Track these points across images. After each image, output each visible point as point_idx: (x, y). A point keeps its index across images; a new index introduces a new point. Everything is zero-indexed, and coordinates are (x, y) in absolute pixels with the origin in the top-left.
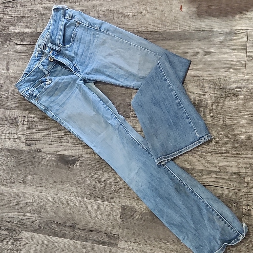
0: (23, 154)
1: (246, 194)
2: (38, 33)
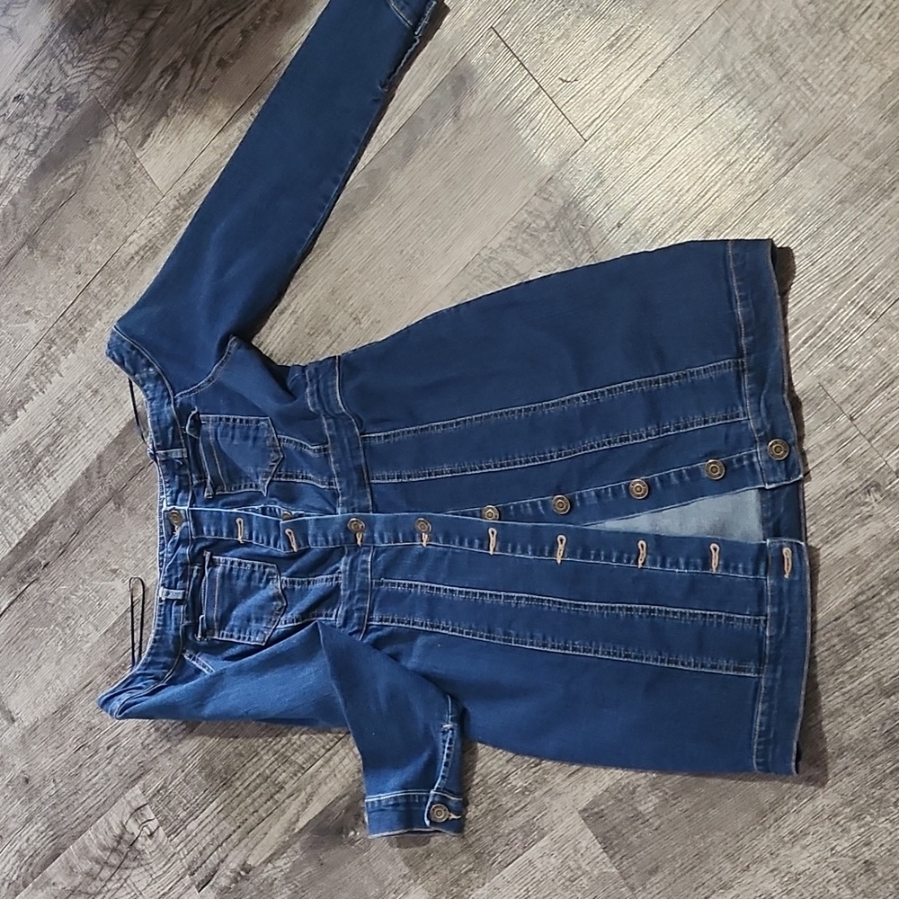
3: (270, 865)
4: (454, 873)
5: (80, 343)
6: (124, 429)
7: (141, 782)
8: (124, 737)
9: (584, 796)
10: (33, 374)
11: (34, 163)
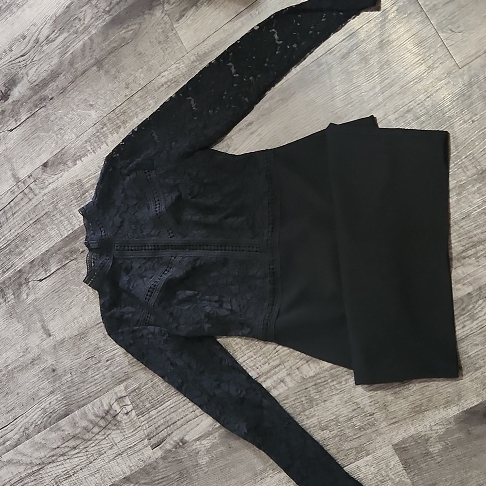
3: (198, 443)
5: (122, 130)
7: (125, 383)
8: (118, 356)
9: (397, 437)
10: (90, 141)
11: (108, 18)
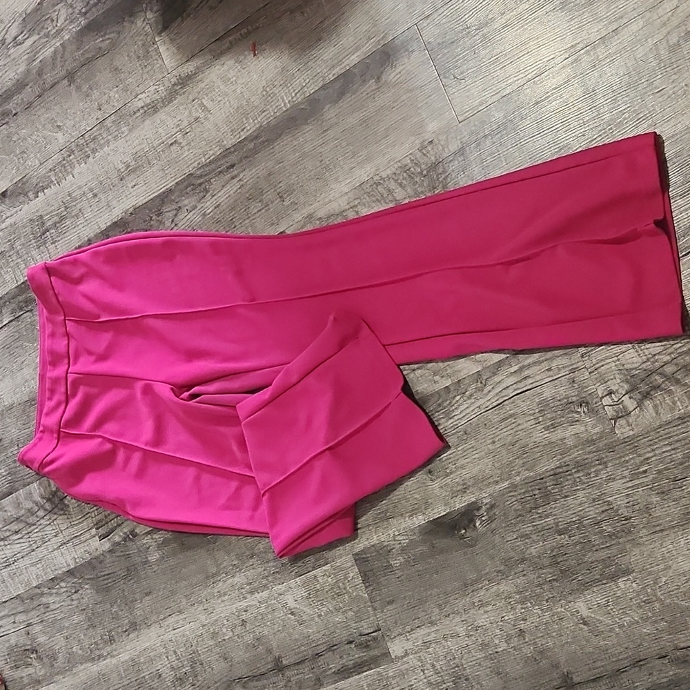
0: (103, 565)
1: (593, 372)
2: (22, 283)
3: (149, 536)
4: (265, 572)
5: (91, 159)
6: (110, 226)
10: (54, 170)
11: (83, 22)
